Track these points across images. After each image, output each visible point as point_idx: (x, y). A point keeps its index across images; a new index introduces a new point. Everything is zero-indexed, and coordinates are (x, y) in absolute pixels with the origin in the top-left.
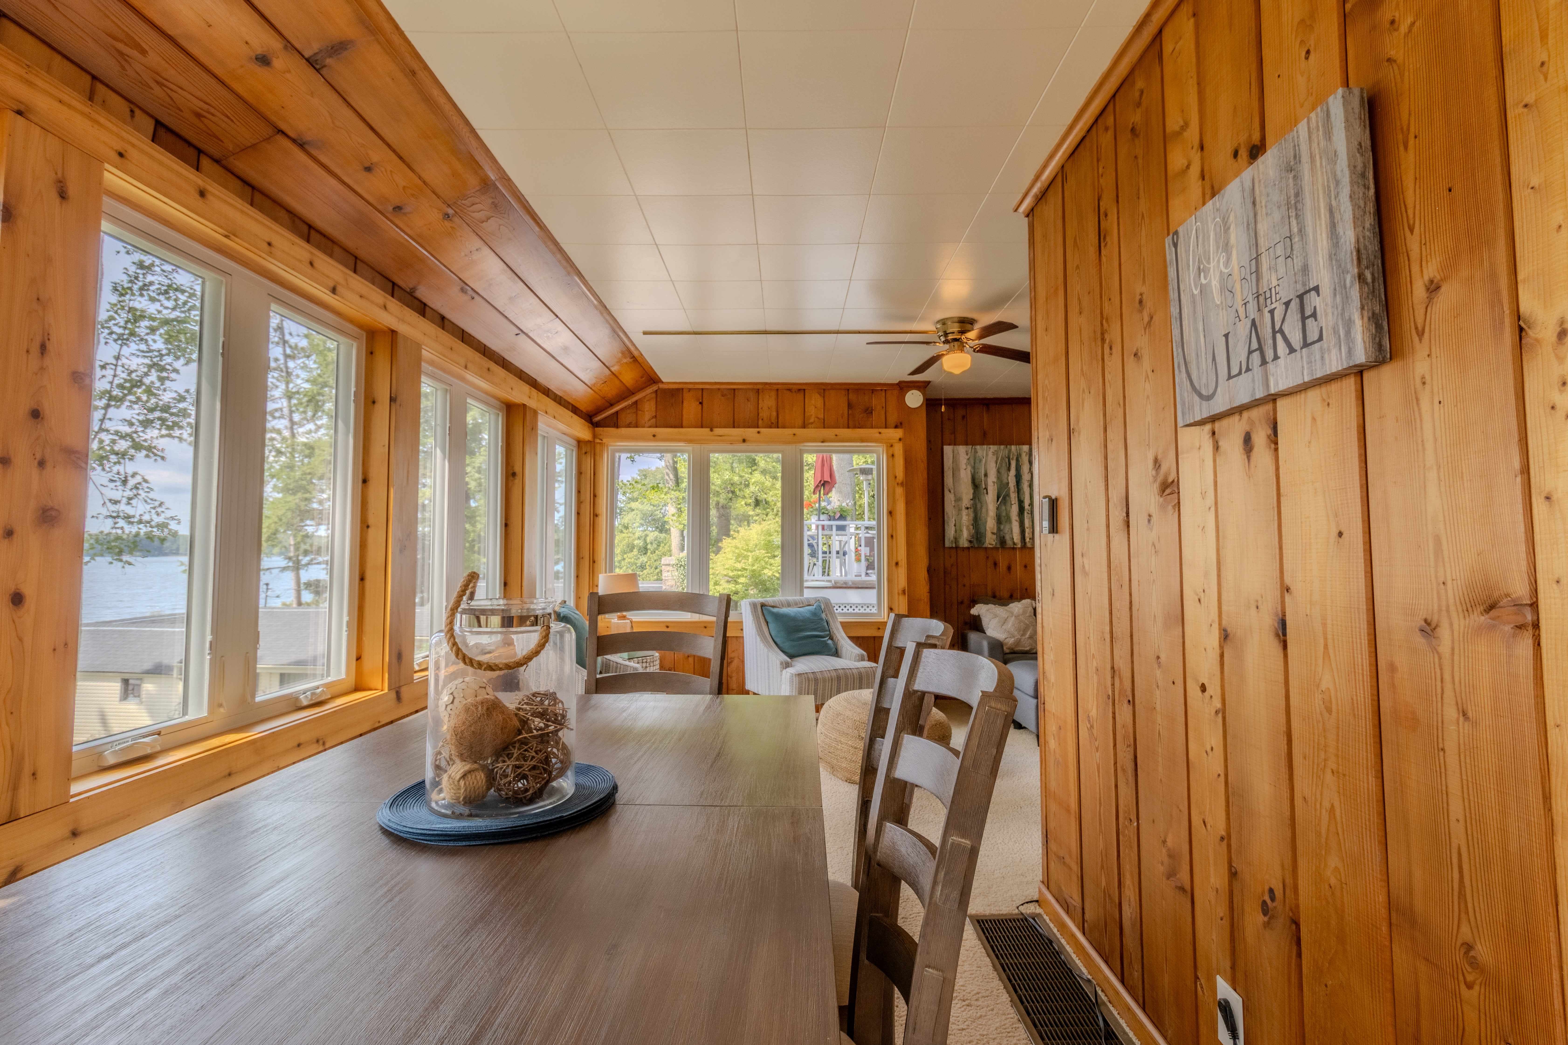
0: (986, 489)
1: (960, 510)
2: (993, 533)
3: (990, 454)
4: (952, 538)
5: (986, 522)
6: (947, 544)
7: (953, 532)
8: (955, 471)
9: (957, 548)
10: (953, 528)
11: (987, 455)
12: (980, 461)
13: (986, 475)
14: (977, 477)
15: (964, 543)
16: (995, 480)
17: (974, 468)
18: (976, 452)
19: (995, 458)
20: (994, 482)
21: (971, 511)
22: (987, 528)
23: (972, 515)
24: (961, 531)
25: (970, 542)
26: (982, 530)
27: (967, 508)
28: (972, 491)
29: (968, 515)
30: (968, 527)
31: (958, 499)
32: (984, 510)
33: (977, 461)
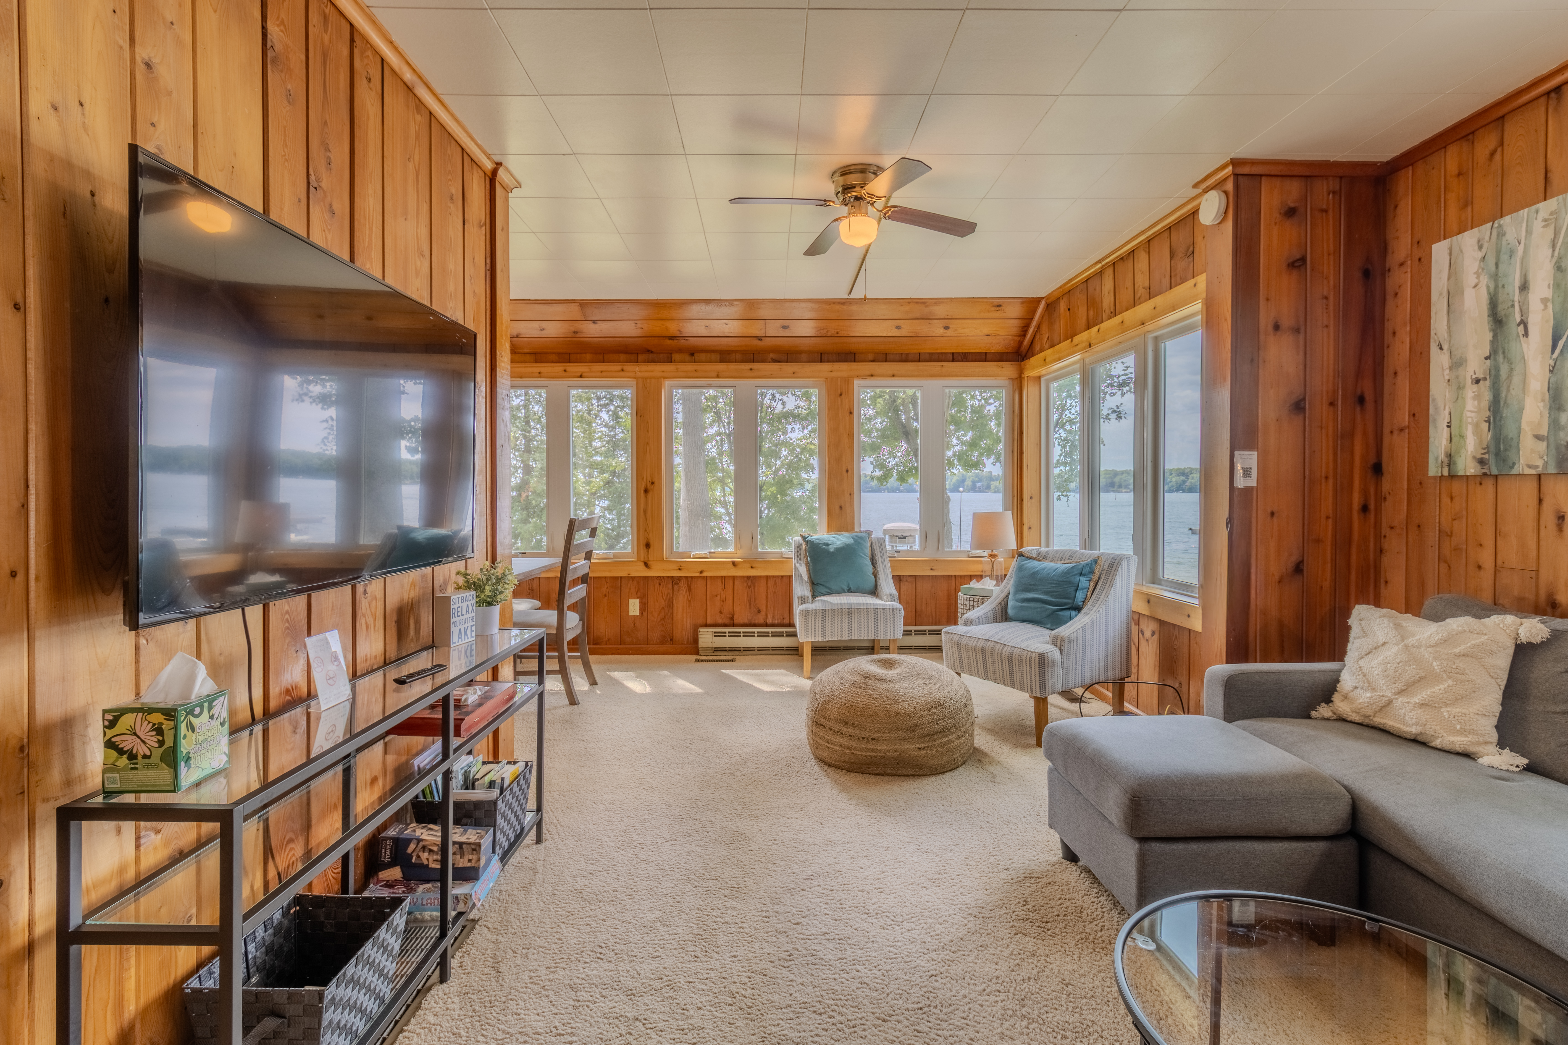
0: (1524, 323)
1: (1461, 388)
2: (1538, 438)
3: (1538, 225)
4: (1442, 456)
5: (1521, 410)
6: (1433, 470)
7: (1444, 442)
8: (1453, 296)
9: (1452, 477)
10: (1446, 432)
11: (1529, 232)
12: (1512, 253)
13: (1524, 287)
14: (1501, 298)
15: (1467, 466)
16: (1548, 293)
17: (1495, 277)
18: (1501, 234)
19: (1550, 233)
20: (1544, 301)
21: (1485, 385)
22: (1524, 425)
23: (1487, 396)
24: (1462, 437)
25: (1481, 462)
26: (1510, 430)
27: (1477, 381)
28: (1489, 336)
29: (1478, 397)
30: (1477, 426)
31: (1458, 364)
32: (1516, 380)
33: (1504, 257)
